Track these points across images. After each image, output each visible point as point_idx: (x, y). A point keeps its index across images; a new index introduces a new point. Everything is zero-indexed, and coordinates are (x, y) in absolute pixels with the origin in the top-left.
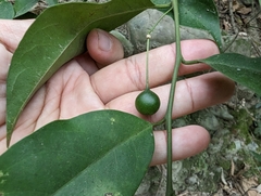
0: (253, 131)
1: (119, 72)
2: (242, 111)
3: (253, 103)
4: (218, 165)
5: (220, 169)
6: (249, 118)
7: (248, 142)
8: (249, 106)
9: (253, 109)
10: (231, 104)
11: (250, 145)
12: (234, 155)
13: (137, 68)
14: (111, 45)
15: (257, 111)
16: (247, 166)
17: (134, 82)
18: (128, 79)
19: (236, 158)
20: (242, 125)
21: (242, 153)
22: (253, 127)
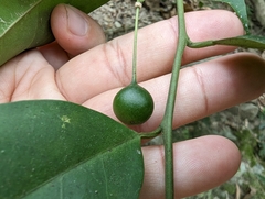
0: (258, 152)
1: (94, 61)
2: (246, 132)
3: (257, 123)
4: (223, 189)
5: (225, 193)
6: (253, 139)
7: (253, 164)
8: (253, 127)
9: (256, 130)
10: (234, 125)
11: (255, 168)
12: (239, 179)
13: (121, 54)
14: (87, 28)
15: (261, 132)
16: (254, 190)
17: (116, 75)
18: (107, 71)
19: (241, 182)
20: (246, 146)
21: (247, 176)
22: (257, 149)
